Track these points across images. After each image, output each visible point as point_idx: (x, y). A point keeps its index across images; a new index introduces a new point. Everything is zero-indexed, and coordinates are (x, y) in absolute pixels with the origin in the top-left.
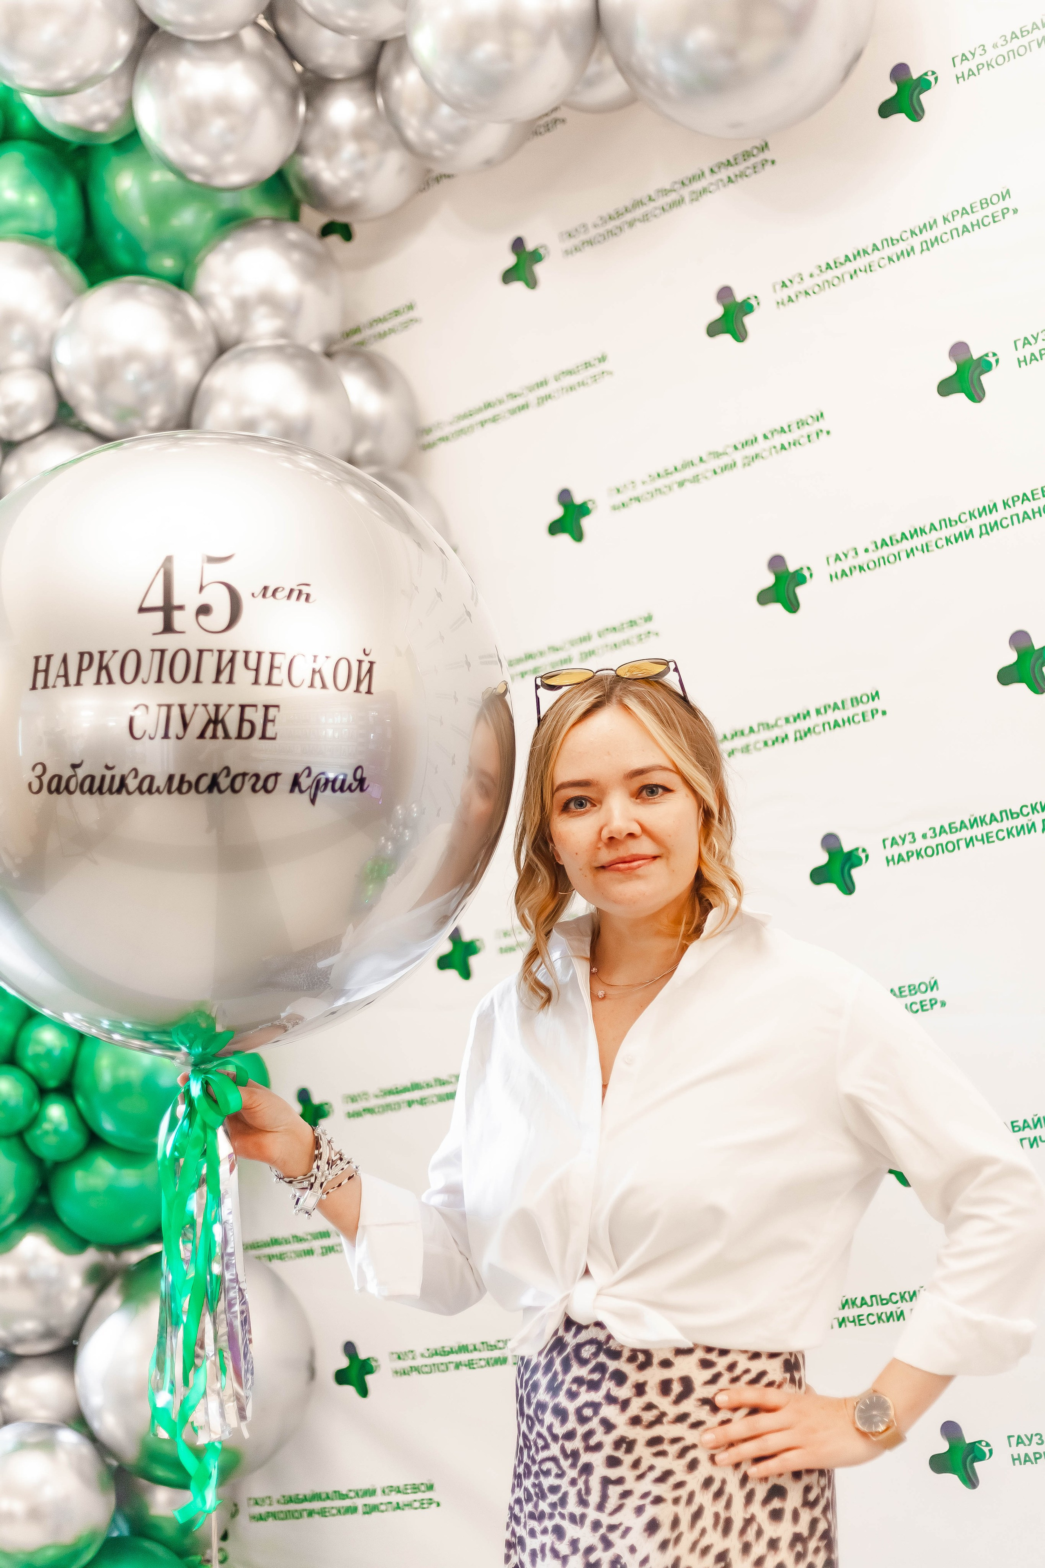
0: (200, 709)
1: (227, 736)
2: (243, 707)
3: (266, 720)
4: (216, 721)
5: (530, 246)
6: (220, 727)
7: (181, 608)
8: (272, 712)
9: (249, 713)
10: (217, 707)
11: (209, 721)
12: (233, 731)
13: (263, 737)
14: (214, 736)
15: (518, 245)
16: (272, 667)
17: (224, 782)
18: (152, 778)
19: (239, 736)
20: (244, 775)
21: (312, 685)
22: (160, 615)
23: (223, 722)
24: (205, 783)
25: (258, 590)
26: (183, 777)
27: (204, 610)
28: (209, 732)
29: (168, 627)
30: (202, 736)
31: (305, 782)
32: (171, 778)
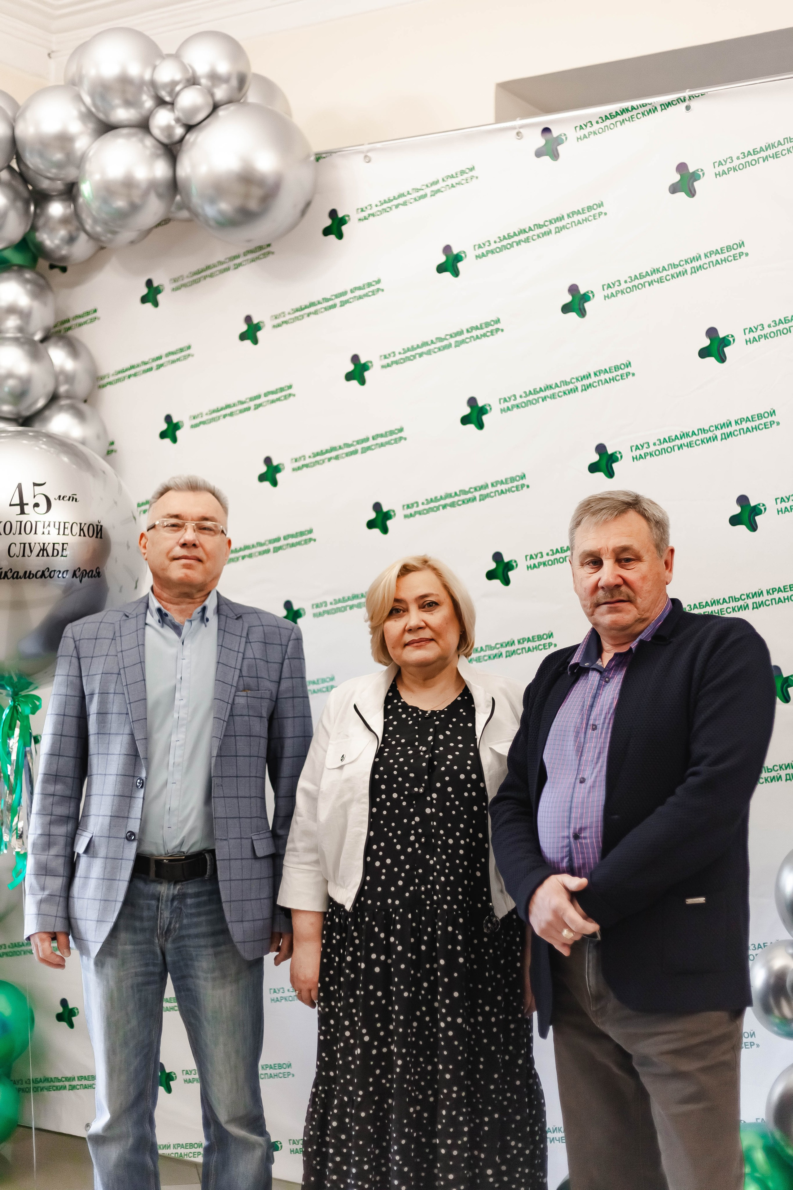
0: (37, 544)
1: (48, 555)
2: (54, 544)
3: (63, 549)
4: (44, 549)
5: (155, 284)
6: (45, 552)
7: (27, 504)
8: (65, 546)
9: (56, 546)
10: (44, 544)
11: (41, 549)
12: (50, 554)
13: (62, 556)
14: (43, 555)
15: (149, 283)
16: (65, 528)
17: (47, 574)
18: (18, 572)
19: (53, 555)
20: (55, 571)
21: (80, 535)
22: (19, 507)
23: (46, 550)
24: (39, 574)
25: (57, 497)
26: (30, 572)
27: (36, 505)
28: (41, 554)
29: (22, 512)
30: (38, 555)
31: (78, 574)
32: (26, 572)
